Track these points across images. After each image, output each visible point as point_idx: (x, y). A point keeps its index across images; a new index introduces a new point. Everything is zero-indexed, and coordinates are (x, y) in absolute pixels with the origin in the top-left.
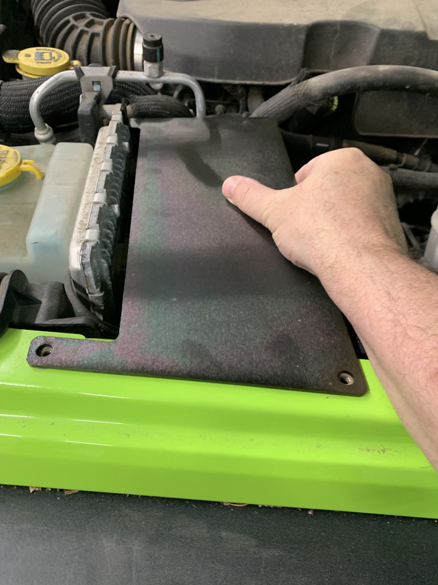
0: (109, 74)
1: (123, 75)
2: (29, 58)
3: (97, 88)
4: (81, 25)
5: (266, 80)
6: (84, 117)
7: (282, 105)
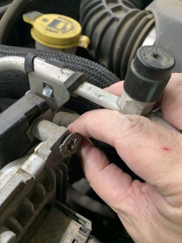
2: (44, 23)
4: (108, 8)
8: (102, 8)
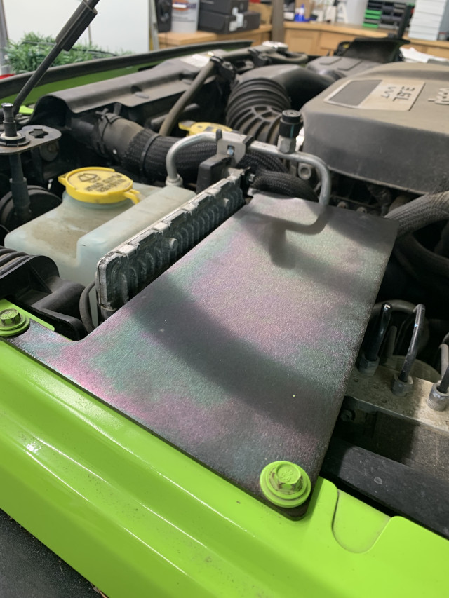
0: (243, 142)
1: (256, 145)
2: (199, 129)
3: (229, 152)
4: (258, 115)
5: (412, 188)
6: (204, 170)
7: (415, 211)
8: (252, 115)
